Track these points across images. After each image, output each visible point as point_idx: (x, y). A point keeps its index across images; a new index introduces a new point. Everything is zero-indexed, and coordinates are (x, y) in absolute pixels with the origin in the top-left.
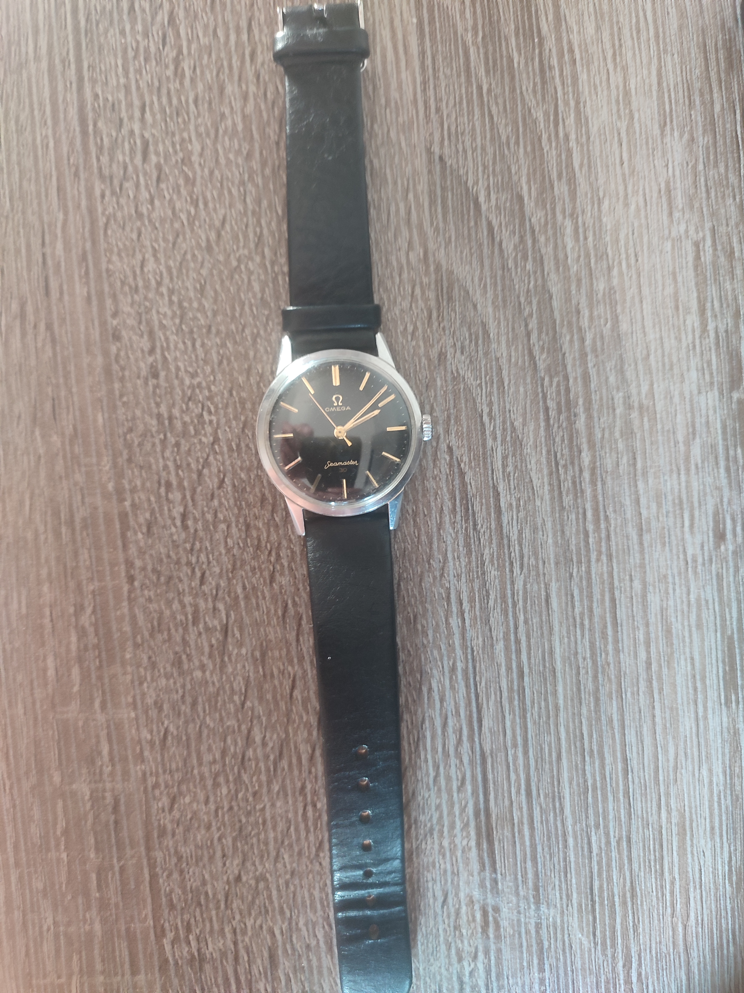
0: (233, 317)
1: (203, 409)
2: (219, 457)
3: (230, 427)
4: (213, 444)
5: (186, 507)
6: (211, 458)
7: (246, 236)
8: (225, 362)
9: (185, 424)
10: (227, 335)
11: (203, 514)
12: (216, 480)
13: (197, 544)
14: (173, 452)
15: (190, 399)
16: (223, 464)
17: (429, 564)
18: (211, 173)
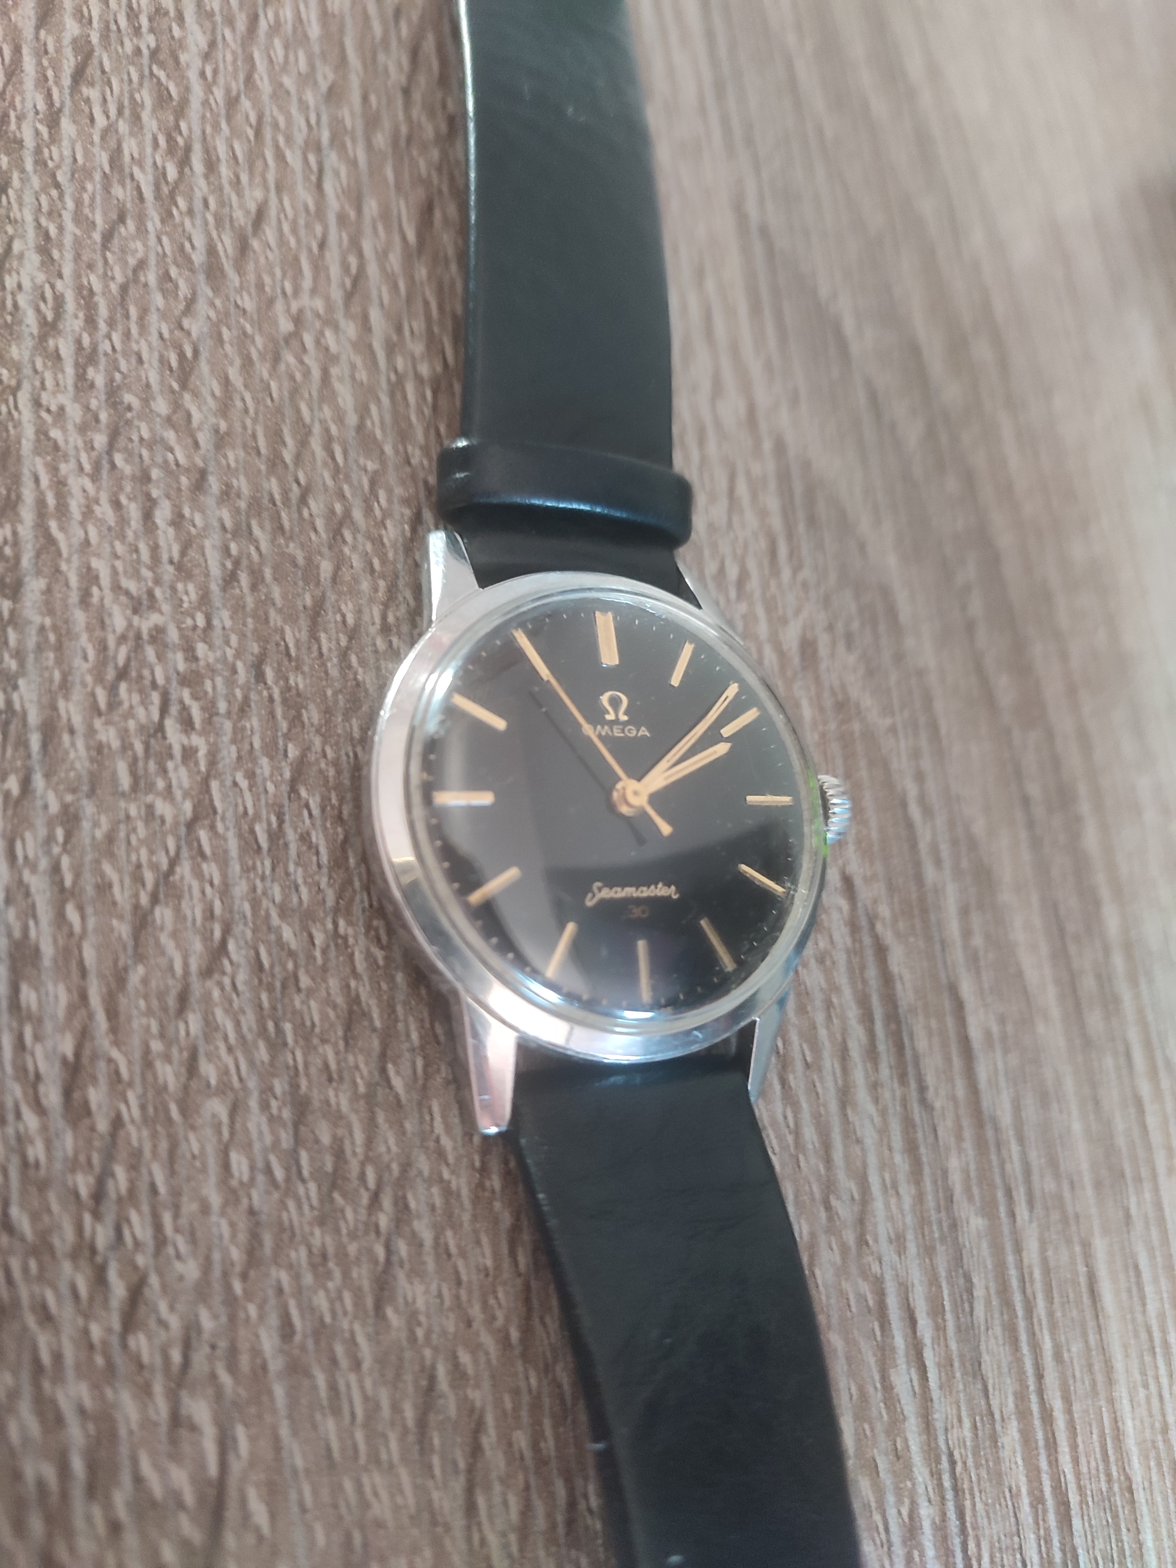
0: (275, 462)
1: (164, 710)
2: (211, 869)
3: (251, 775)
4: (191, 825)
5: (84, 1035)
6: (184, 870)
7: (318, 267)
8: (244, 578)
9: (99, 750)
10: (255, 505)
11: (148, 1064)
12: (198, 946)
13: (120, 1172)
14: (50, 839)
15: (123, 674)
16: (225, 891)
17: (828, 1207)
18: (232, 102)
